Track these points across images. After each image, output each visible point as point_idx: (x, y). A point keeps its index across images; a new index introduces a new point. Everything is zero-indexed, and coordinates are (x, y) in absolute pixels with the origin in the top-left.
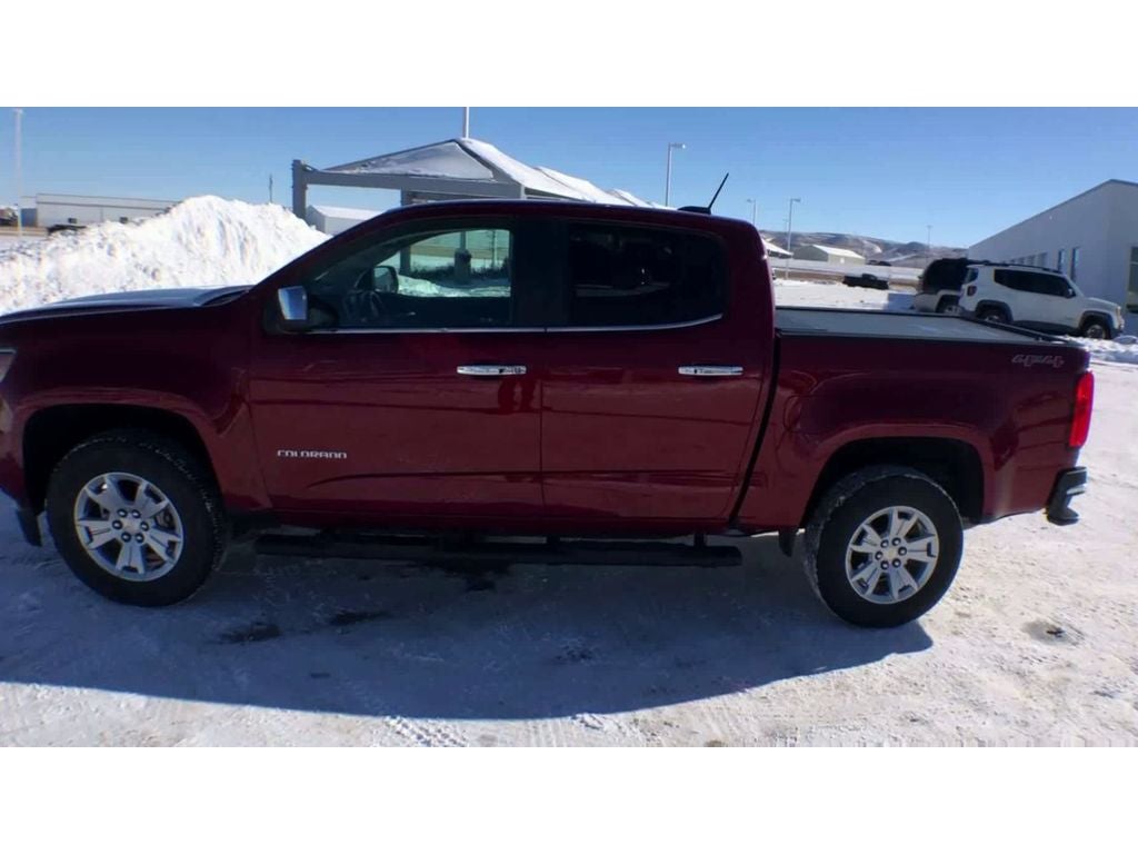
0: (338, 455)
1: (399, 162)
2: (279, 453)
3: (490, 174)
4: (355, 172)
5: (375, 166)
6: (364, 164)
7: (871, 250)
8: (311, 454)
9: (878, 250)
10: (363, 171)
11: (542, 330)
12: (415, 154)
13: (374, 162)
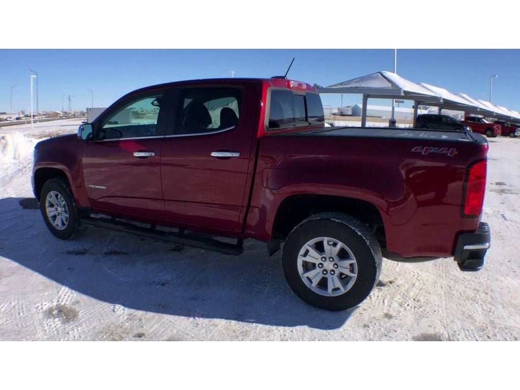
1: (355, 82)
2: (90, 186)
3: (390, 85)
4: (337, 87)
5: (345, 85)
6: (341, 84)
8: (97, 187)
10: (341, 87)
11: (163, 137)
12: (362, 79)
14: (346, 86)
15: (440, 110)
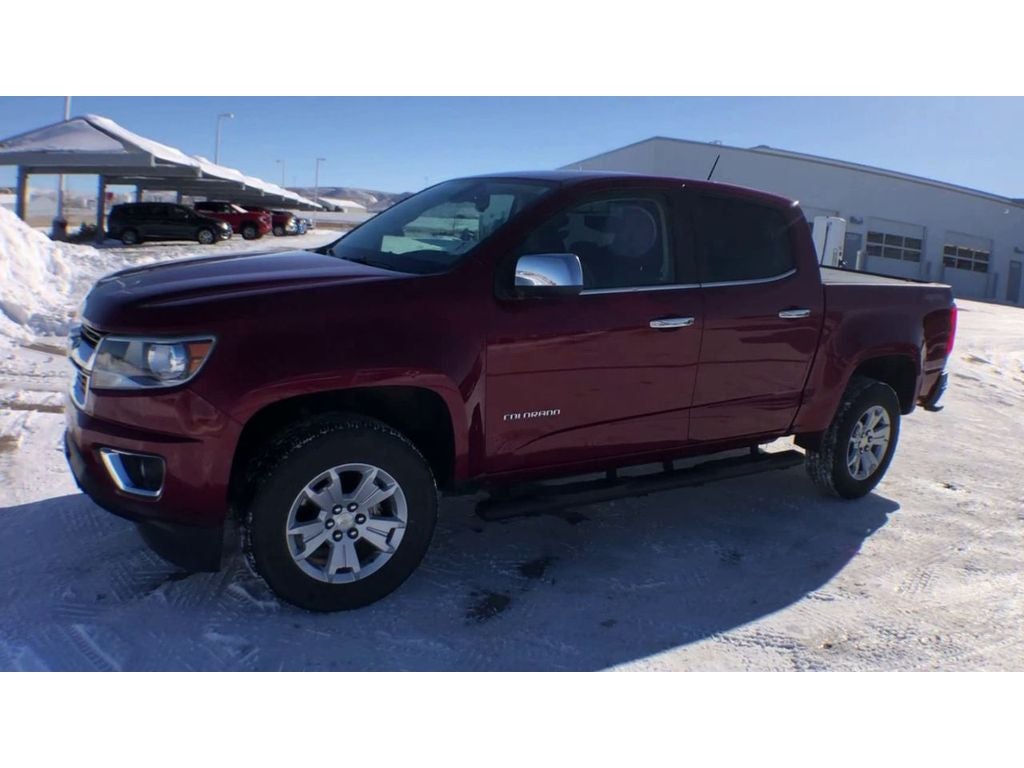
0: (553, 413)
1: (33, 140)
2: (505, 417)
3: (120, 145)
7: (368, 201)
8: (531, 415)
9: (375, 200)
11: (697, 286)
13: (10, 142)
14: (13, 150)
15: (139, 193)
